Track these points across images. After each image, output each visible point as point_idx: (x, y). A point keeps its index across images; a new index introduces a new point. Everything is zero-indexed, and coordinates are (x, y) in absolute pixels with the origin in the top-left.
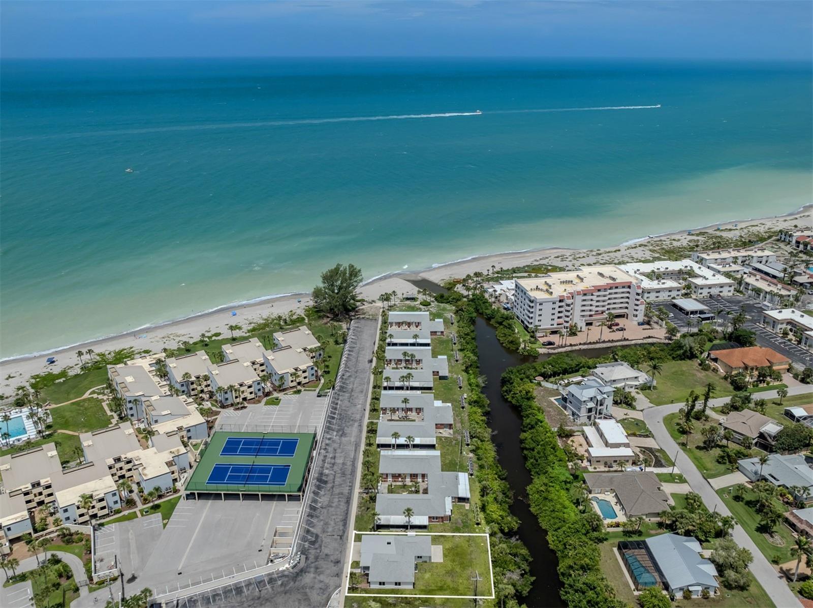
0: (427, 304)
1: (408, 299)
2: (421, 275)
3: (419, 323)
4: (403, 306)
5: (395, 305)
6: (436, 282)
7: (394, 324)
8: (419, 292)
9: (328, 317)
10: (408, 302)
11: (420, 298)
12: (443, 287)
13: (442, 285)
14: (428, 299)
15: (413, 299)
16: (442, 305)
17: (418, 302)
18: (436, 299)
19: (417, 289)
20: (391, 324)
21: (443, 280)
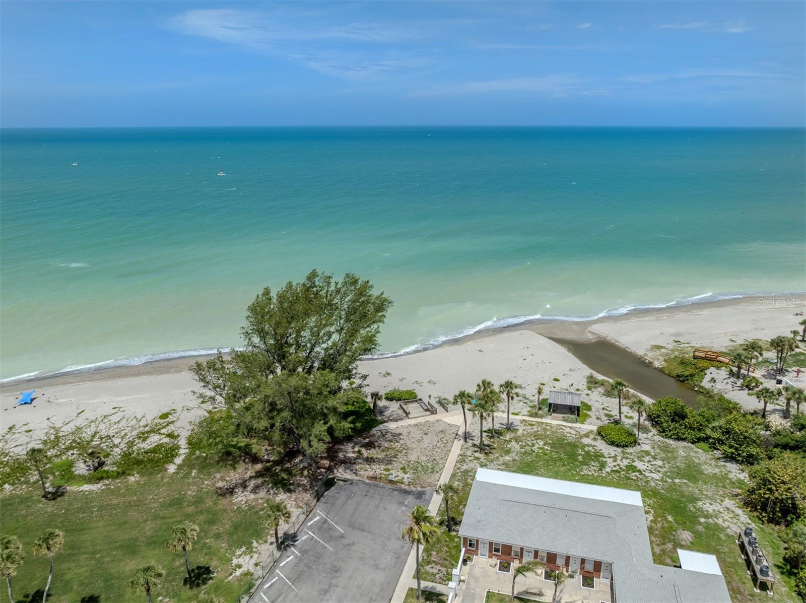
0: (623, 438)
1: (555, 408)
2: (595, 328)
3: (598, 565)
4: (537, 436)
5: (510, 427)
6: (640, 352)
7: (484, 549)
8: (592, 383)
9: (255, 459)
10: (554, 421)
11: (595, 406)
12: (661, 370)
13: (657, 364)
14: (630, 417)
15: (575, 411)
16: (682, 449)
17: (590, 426)
18: (654, 420)
19: (587, 371)
20: (472, 545)
21: (659, 347)
